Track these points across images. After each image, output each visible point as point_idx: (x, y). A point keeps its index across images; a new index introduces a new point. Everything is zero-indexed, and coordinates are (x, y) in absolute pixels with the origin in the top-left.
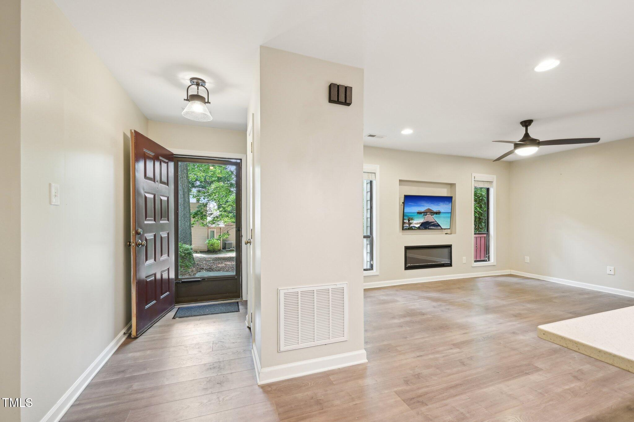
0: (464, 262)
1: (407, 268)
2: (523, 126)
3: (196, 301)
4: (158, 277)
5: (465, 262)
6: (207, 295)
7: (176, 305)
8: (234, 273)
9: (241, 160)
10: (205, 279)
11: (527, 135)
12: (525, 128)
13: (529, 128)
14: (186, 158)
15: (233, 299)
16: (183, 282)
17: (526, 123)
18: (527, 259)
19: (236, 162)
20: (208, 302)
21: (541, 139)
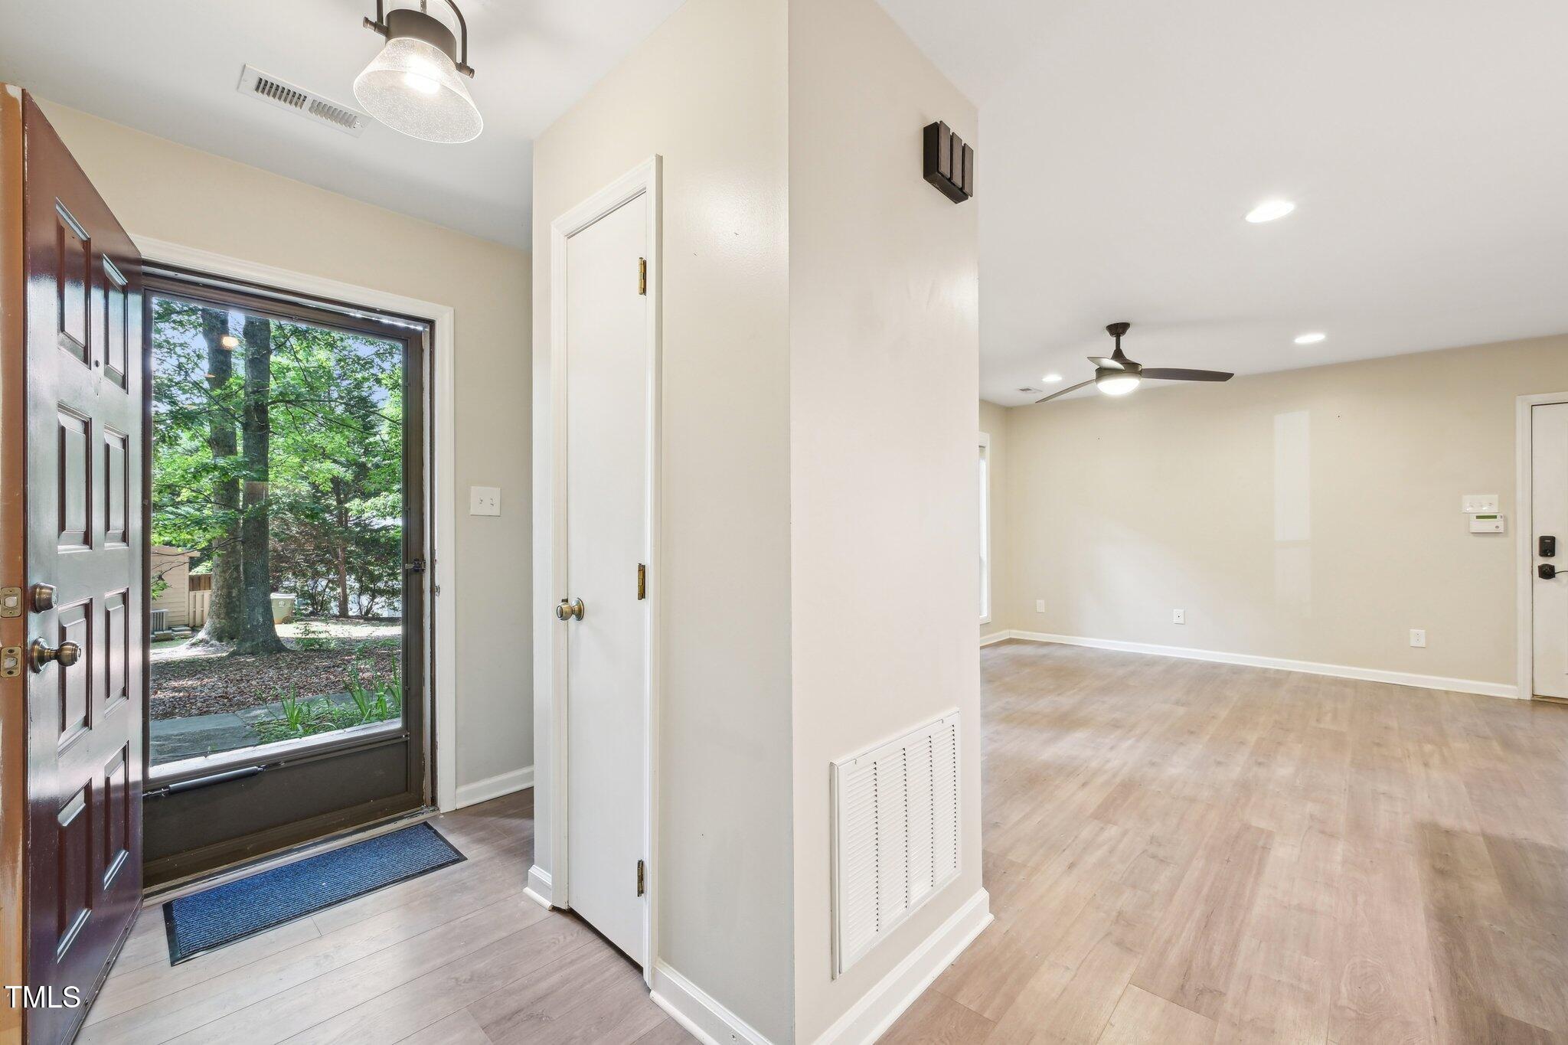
2: (1112, 334)
3: (235, 857)
4: (98, 783)
6: (285, 823)
7: (147, 896)
8: (397, 724)
9: (431, 323)
10: (277, 764)
11: (1118, 355)
12: (1115, 338)
13: (1122, 338)
14: (196, 284)
15: (401, 818)
16: (172, 793)
17: (1118, 330)
18: (1041, 605)
19: (408, 328)
20: (299, 850)
21: (1145, 365)
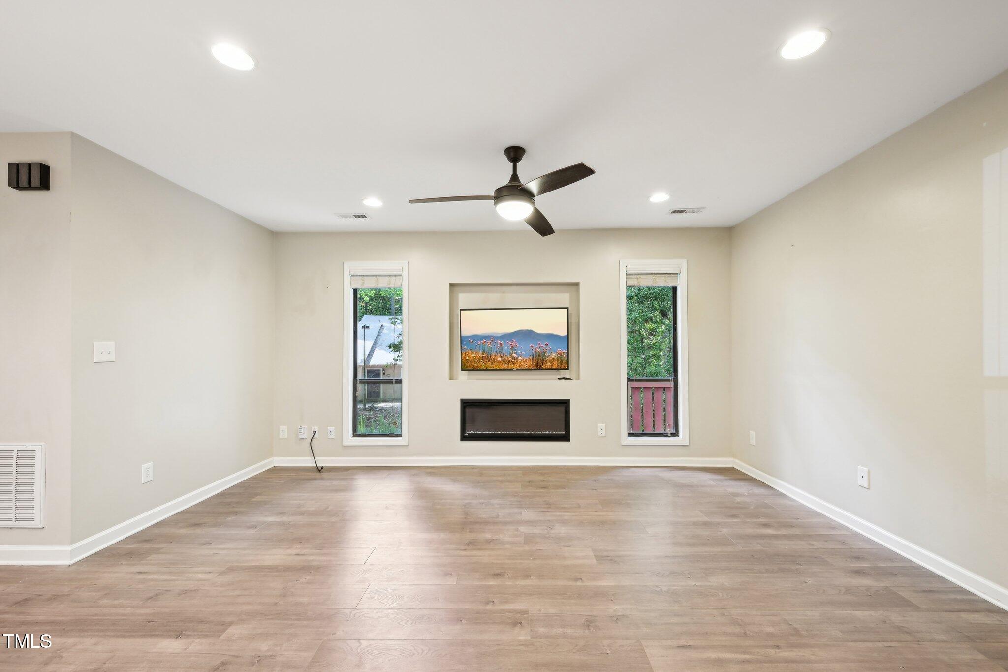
0: (599, 434)
1: (464, 438)
5: (604, 435)
11: (515, 177)
17: (515, 154)
18: (753, 437)
